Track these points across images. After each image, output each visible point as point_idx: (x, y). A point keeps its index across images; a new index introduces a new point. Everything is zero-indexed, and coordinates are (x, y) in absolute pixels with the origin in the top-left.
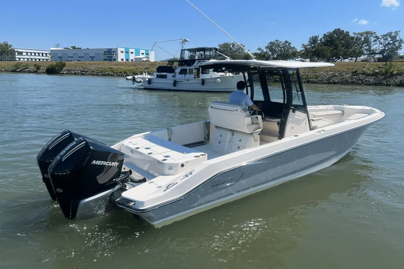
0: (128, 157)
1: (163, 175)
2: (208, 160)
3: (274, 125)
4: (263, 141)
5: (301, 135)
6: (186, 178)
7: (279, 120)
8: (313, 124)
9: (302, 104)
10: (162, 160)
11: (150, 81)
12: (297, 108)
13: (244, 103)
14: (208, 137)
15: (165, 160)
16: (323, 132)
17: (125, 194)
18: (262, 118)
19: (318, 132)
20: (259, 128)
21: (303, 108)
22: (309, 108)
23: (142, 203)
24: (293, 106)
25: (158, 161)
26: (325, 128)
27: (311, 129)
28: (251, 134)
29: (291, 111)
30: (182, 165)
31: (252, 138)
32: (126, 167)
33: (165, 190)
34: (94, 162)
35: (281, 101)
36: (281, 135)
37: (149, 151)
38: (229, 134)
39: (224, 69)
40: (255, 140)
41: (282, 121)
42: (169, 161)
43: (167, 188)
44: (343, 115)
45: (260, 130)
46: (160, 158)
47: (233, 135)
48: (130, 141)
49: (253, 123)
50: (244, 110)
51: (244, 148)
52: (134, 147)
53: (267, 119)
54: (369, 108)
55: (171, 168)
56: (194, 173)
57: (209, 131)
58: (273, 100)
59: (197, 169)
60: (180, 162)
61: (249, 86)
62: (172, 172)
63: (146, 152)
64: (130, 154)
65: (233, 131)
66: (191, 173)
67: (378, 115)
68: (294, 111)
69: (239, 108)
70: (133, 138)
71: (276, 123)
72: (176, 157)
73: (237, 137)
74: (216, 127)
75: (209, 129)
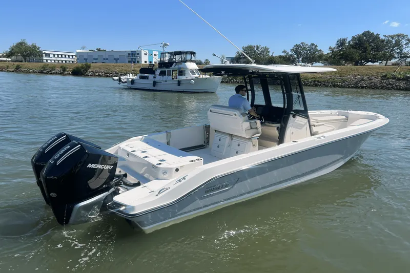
0: (123, 159)
1: (157, 179)
2: (204, 164)
3: (273, 130)
4: (261, 146)
5: (300, 141)
6: (180, 183)
7: (279, 125)
8: (314, 129)
9: (302, 109)
10: (157, 164)
11: (133, 82)
12: (298, 112)
13: (242, 107)
14: (207, 141)
15: (160, 164)
16: (322, 138)
17: (116, 199)
18: (262, 123)
19: (318, 138)
20: (258, 133)
21: (304, 113)
22: (310, 113)
23: (133, 208)
24: (294, 111)
25: (153, 165)
26: (325, 135)
27: (312, 135)
28: (250, 139)
29: (291, 116)
30: (177, 170)
31: (250, 143)
32: (122, 171)
33: (157, 195)
34: (90, 166)
35: (281, 106)
36: (281, 140)
37: (145, 155)
38: (228, 138)
39: (223, 72)
40: (254, 145)
41: (281, 126)
42: (164, 165)
43: (159, 192)
44: (346, 121)
45: (259, 135)
46: (155, 162)
47: (232, 139)
48: (128, 144)
49: (251, 128)
50: (243, 114)
51: (243, 152)
52: (130, 150)
53: (267, 124)
54: (373, 114)
55: (165, 173)
56: (187, 178)
57: (209, 135)
58: (274, 105)
59: (191, 174)
60: (175, 166)
61: (249, 90)
62: (166, 176)
63: (142, 155)
64: (126, 157)
65: (231, 136)
66: (184, 178)
67: (382, 121)
68: (294, 116)
69: (237, 113)
70: (131, 141)
71: (276, 128)
72: (172, 160)
73: (235, 142)
74: (216, 131)
75: (209, 132)
